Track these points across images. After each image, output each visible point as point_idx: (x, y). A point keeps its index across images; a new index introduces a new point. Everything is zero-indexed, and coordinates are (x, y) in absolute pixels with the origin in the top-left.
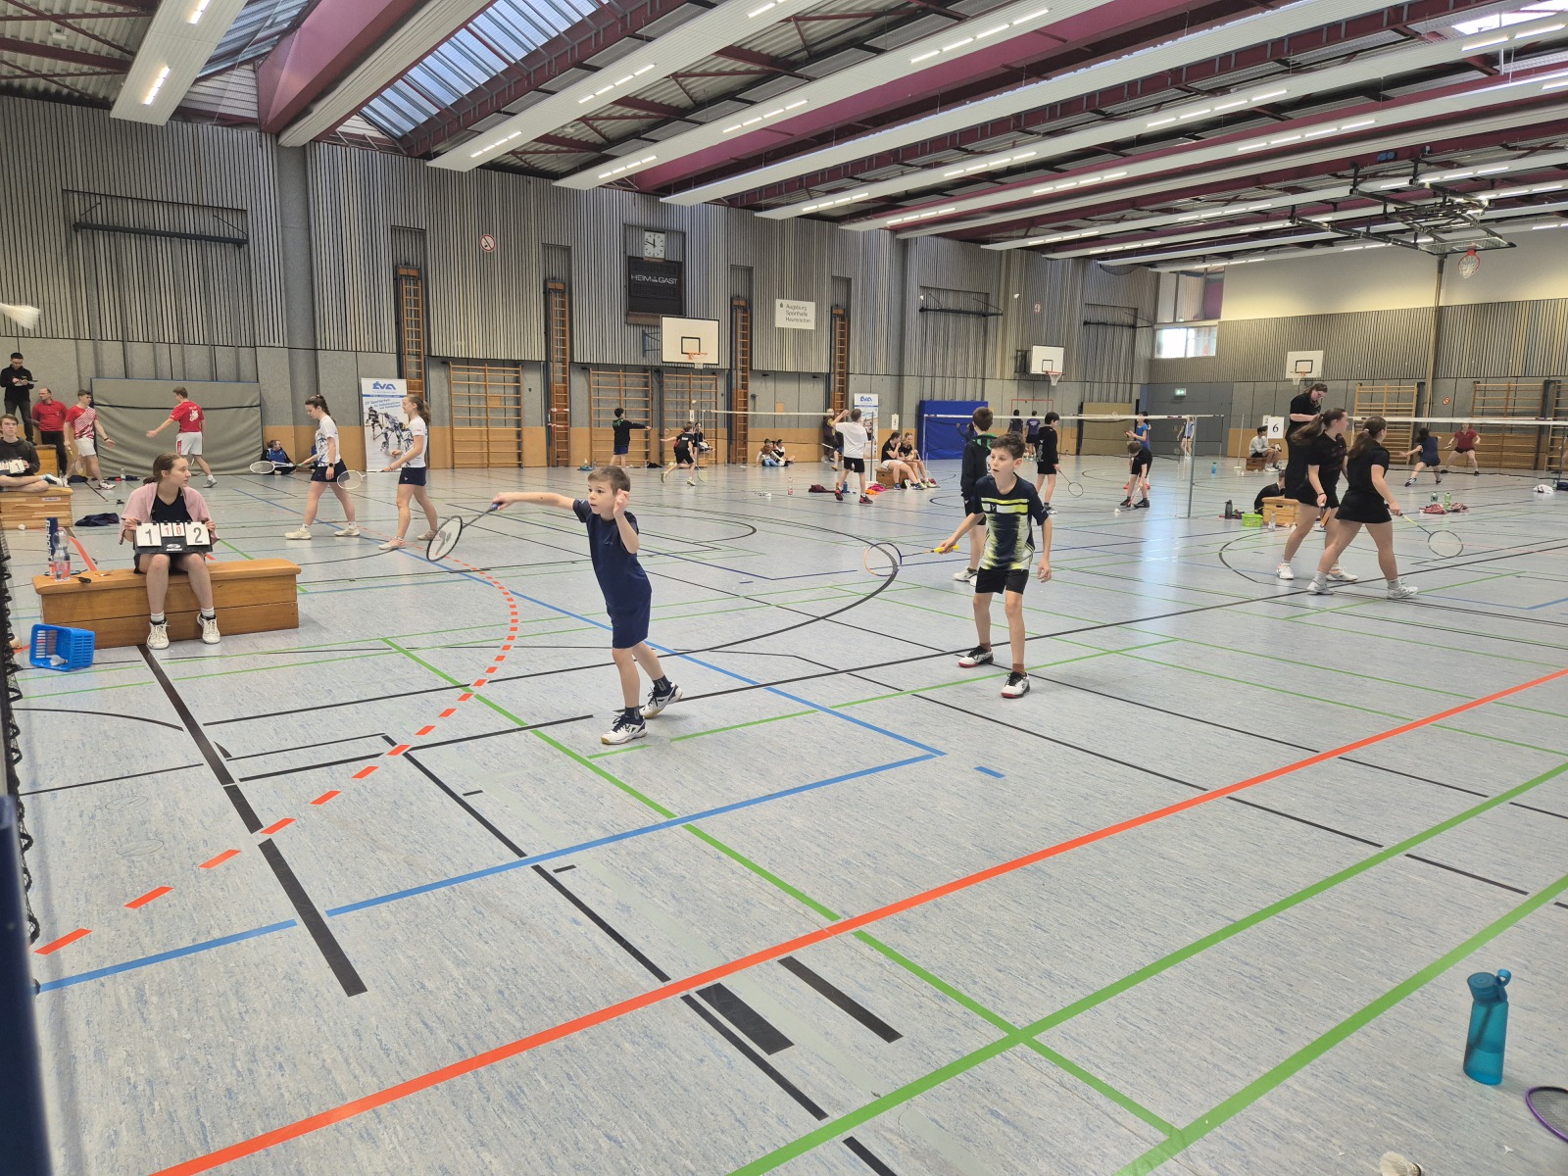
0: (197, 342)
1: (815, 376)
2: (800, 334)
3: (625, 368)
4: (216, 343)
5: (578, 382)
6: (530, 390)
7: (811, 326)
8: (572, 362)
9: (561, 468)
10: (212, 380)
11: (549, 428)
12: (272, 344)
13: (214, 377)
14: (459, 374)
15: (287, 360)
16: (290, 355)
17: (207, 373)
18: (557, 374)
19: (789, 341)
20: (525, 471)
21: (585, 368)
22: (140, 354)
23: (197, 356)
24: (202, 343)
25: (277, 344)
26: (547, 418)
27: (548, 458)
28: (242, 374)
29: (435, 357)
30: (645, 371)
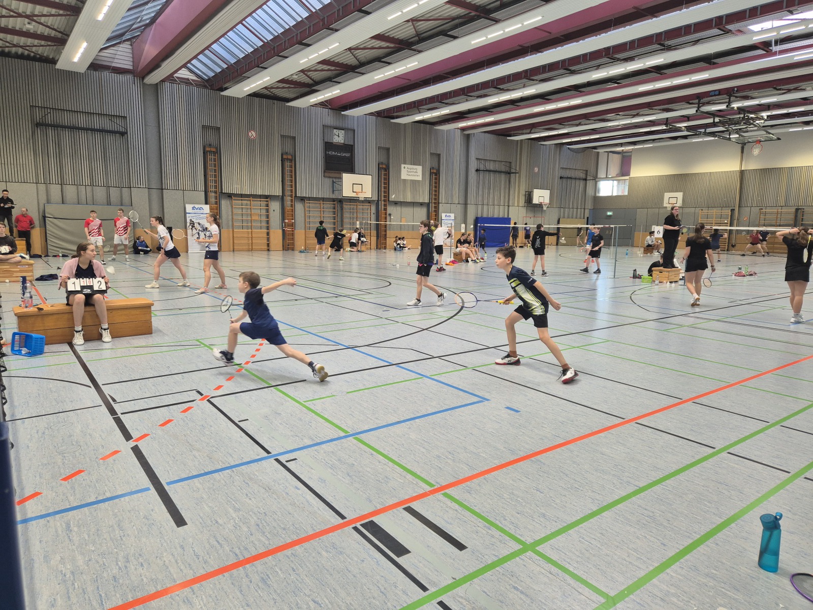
0: (100, 185)
1: (422, 204)
2: (414, 182)
3: (323, 199)
4: (110, 186)
5: (299, 207)
6: (274, 211)
7: (420, 178)
8: (296, 196)
9: (290, 251)
10: (108, 205)
11: (283, 231)
12: (139, 186)
13: (109, 203)
14: (237, 202)
15: (147, 195)
16: (149, 192)
17: (105, 201)
18: (288, 202)
19: (408, 185)
20: (271, 253)
21: (302, 199)
22: (70, 191)
23: (100, 193)
24: (102, 185)
25: (142, 186)
26: (282, 225)
27: (283, 246)
28: (123, 201)
29: (225, 193)
30: (334, 201)
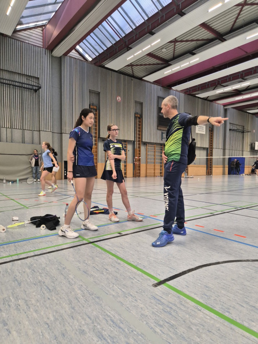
1: (204, 149)
2: (202, 135)
3: (156, 144)
4: (25, 129)
5: (143, 148)
7: (204, 133)
9: (137, 178)
10: (23, 143)
11: (134, 164)
15: (51, 136)
17: (21, 140)
19: (199, 136)
21: (145, 144)
23: (17, 134)
24: (19, 128)
25: (48, 130)
26: (133, 161)
27: (133, 174)
28: (34, 141)
29: (101, 138)
30: (161, 145)
